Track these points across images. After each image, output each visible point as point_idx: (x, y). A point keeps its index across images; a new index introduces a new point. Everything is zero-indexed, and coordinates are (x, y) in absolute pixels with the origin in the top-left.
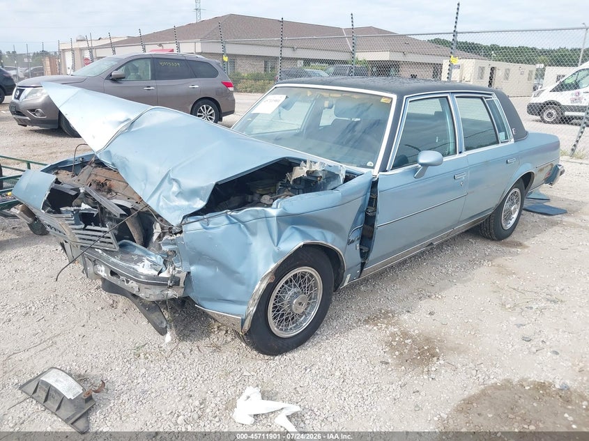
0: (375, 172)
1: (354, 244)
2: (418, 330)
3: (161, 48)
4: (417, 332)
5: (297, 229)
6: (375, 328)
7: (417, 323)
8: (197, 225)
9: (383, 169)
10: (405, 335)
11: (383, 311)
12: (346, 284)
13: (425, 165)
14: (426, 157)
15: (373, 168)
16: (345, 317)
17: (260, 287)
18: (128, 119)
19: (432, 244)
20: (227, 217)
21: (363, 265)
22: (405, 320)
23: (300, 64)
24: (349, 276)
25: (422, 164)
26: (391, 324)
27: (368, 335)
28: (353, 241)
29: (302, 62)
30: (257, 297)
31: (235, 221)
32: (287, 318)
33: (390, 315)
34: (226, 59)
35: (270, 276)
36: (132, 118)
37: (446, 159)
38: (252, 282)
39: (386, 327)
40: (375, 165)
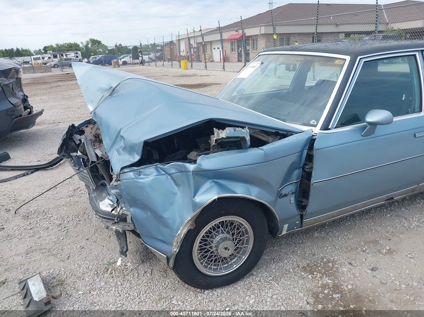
0: (317, 130)
1: (288, 198)
2: (352, 285)
3: (237, 33)
4: (350, 287)
5: (217, 183)
6: (310, 276)
7: (355, 276)
8: (131, 175)
9: (325, 127)
10: (336, 288)
11: (325, 260)
12: (284, 232)
13: (374, 125)
14: (375, 116)
15: (315, 126)
16: (286, 261)
17: (182, 232)
18: (112, 87)
19: (392, 198)
20: (157, 169)
21: (302, 217)
22: (343, 273)
23: (342, 36)
24: (286, 226)
25: (370, 123)
26: (326, 274)
27: (300, 282)
28: (286, 195)
29: (344, 35)
30: (179, 241)
31: (163, 173)
32: (215, 260)
33: (330, 264)
34: (275, 37)
35: (191, 222)
36: (114, 86)
37: (396, 119)
38: (176, 227)
39: (321, 277)
40: (317, 123)
